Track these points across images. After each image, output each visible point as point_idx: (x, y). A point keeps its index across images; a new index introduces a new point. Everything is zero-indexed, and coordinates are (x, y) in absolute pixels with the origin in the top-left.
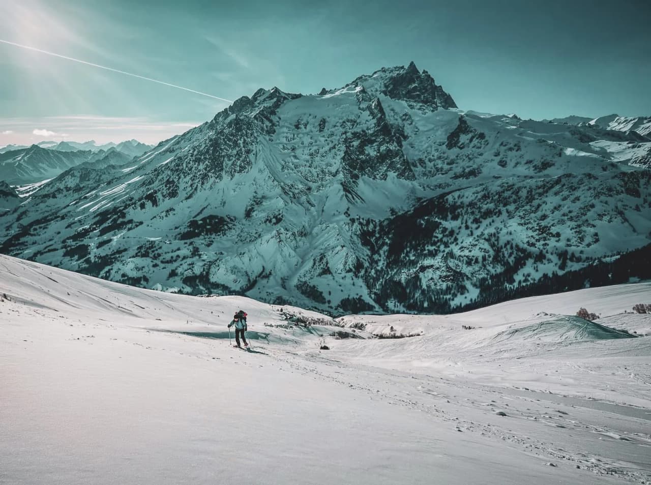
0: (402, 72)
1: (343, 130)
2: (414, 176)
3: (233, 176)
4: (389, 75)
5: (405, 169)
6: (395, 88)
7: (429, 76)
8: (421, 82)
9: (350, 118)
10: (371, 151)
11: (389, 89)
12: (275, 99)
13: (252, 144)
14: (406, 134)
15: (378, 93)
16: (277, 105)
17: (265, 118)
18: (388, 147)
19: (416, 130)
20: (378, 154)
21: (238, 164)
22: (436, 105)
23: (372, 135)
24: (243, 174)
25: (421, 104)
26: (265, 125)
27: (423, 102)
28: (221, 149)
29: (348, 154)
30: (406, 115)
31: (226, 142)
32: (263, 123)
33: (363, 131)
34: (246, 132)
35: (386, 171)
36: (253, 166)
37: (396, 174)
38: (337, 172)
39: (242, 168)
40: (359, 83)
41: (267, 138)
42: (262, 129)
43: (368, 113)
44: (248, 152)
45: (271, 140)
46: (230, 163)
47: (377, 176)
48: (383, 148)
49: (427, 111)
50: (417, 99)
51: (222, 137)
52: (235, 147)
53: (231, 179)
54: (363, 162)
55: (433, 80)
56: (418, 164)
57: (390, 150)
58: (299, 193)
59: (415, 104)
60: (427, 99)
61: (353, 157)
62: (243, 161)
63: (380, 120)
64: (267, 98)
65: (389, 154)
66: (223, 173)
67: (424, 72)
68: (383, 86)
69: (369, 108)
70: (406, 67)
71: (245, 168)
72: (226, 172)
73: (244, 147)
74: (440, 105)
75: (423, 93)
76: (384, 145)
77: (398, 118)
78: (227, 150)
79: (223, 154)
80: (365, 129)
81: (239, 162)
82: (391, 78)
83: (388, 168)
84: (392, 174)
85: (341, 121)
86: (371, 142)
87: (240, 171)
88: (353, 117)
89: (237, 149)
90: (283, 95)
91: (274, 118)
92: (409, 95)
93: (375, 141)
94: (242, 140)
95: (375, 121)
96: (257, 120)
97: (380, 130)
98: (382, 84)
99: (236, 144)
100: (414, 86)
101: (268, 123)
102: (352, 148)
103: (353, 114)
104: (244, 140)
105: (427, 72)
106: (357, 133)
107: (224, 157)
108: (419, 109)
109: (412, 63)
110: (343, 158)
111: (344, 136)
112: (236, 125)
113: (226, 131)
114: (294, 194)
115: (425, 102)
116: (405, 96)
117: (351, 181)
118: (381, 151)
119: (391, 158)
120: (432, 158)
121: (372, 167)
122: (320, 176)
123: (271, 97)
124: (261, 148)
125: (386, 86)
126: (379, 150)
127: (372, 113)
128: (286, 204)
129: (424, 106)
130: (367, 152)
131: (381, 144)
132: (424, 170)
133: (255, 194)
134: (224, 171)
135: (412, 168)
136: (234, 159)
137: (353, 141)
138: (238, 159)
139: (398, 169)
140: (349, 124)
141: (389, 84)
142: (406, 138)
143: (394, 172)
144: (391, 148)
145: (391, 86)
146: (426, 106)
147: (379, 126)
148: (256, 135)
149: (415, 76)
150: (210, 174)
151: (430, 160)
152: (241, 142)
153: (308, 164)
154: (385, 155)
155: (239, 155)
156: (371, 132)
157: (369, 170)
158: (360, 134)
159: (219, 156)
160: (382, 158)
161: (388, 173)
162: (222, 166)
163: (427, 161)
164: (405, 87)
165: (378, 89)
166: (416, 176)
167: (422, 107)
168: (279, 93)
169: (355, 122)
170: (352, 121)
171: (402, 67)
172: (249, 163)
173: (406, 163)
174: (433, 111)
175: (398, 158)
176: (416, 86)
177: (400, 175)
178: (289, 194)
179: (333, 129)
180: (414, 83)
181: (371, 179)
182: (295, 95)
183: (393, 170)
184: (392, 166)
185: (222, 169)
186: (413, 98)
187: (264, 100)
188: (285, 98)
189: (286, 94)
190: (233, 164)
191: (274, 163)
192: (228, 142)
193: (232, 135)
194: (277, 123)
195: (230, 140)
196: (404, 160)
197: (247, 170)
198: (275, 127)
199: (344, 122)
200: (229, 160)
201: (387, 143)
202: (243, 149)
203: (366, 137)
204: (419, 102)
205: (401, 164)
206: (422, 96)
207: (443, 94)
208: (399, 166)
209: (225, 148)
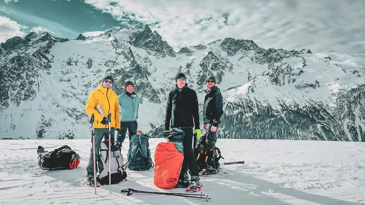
0: (140, 30)
1: (108, 68)
3: (18, 103)
5: (154, 95)
6: (137, 40)
7: (158, 35)
8: (154, 38)
9: (111, 60)
11: (133, 40)
12: (47, 42)
13: (33, 77)
14: (149, 72)
15: (126, 42)
16: (49, 46)
17: (41, 56)
18: (141, 81)
19: (155, 69)
21: (23, 93)
22: (164, 53)
23: (129, 72)
24: (28, 102)
25: (155, 52)
26: (42, 62)
27: (156, 50)
28: (5, 80)
30: (147, 58)
31: (9, 75)
32: (40, 60)
33: (122, 69)
34: (28, 67)
35: (142, 97)
36: (37, 95)
37: (149, 99)
39: (27, 97)
40: (111, 35)
41: (46, 71)
42: (41, 65)
43: (123, 56)
44: (31, 83)
45: (49, 74)
46: (15, 92)
49: (159, 57)
50: (152, 49)
51: (6, 71)
52: (18, 79)
53: (18, 105)
55: (161, 38)
56: (160, 92)
57: (143, 83)
58: (80, 115)
59: (151, 52)
60: (159, 49)
62: (27, 91)
63: (134, 62)
64: (40, 40)
65: (142, 86)
66: (9, 101)
67: (155, 32)
68: (128, 38)
69: (123, 53)
70: (143, 28)
71: (30, 96)
72: (12, 100)
73: (27, 79)
74: (167, 53)
75: (156, 45)
76: (138, 80)
77: (142, 60)
78: (11, 81)
79: (7, 84)
80: (123, 68)
81: (23, 91)
82: (134, 34)
83: (143, 94)
85: (105, 61)
86: (128, 77)
87: (25, 99)
88: (113, 59)
89: (21, 81)
90: (54, 39)
91: (49, 56)
92: (147, 46)
94: (25, 73)
95: (129, 62)
96: (36, 58)
97: (134, 69)
98: (128, 36)
99: (19, 76)
100: (149, 39)
101: (44, 60)
102: (116, 81)
103: (112, 57)
104: (27, 73)
105: (157, 32)
106: (118, 70)
107: (8, 87)
108: (154, 55)
109: (147, 25)
111: (109, 72)
112: (18, 61)
113: (10, 66)
114: (76, 116)
115: (158, 51)
116: (144, 46)
118: (136, 83)
119: (144, 88)
120: (168, 88)
123: (43, 39)
124: (42, 80)
125: (131, 39)
127: (126, 57)
128: (73, 124)
129: (157, 54)
131: (136, 78)
132: (165, 96)
133: (42, 118)
134: (9, 99)
135: (158, 95)
136: (18, 89)
137: (116, 76)
138: (23, 89)
139: (149, 96)
140: (110, 63)
141: (133, 37)
142: (149, 74)
143: (147, 98)
144: (143, 81)
146: (158, 53)
147: (133, 66)
148: (36, 69)
149: (149, 34)
151: (168, 90)
152: (24, 75)
153: (84, 93)
155: (23, 85)
156: (128, 70)
158: (120, 71)
159: (4, 86)
161: (143, 98)
162: (8, 95)
163: (165, 90)
164: (143, 40)
165: (126, 40)
166: (161, 101)
167: (156, 54)
168: (50, 37)
169: (115, 62)
170: (112, 62)
172: (33, 92)
173: (154, 91)
174: (163, 57)
175: (148, 88)
176: (151, 41)
177: (151, 100)
178: (73, 117)
179: (99, 67)
180: (149, 38)
182: (63, 39)
183: (146, 96)
184: (145, 94)
185: (8, 97)
186: (150, 48)
187: (37, 41)
188: (55, 41)
189: (55, 38)
190: (18, 93)
191: (55, 93)
192: (11, 75)
193: (15, 69)
194: (52, 60)
195: (13, 73)
196: (152, 89)
197: (31, 98)
198: (50, 63)
199: (107, 62)
200: (14, 90)
201: (141, 78)
202: (26, 81)
203: (125, 73)
204: (153, 51)
205: (151, 93)
206: (155, 47)
207: (168, 47)
208: (149, 94)
209: (9, 80)
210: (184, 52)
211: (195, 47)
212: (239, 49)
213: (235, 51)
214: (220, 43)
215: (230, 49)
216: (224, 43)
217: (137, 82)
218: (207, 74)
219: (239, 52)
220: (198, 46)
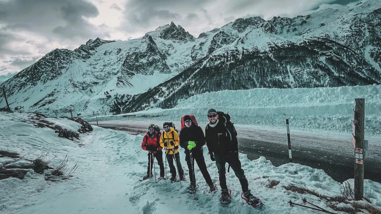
0: (168, 27)
2: (170, 71)
3: (45, 83)
4: (162, 29)
5: (164, 68)
6: (165, 35)
7: (181, 28)
8: (178, 30)
9: (135, 47)
10: (144, 61)
13: (66, 64)
14: (169, 53)
16: (96, 46)
17: (83, 51)
19: (176, 51)
20: (148, 62)
21: (51, 75)
22: (186, 40)
23: (144, 53)
24: (53, 81)
25: (179, 40)
26: (81, 54)
27: (179, 39)
28: (41, 68)
29: (127, 62)
30: (170, 45)
31: (46, 64)
33: (140, 51)
36: (62, 75)
37: (159, 71)
38: (118, 72)
39: (54, 77)
41: (82, 60)
42: (79, 56)
44: (62, 68)
45: (84, 62)
47: (148, 73)
48: (151, 59)
49: (181, 43)
51: (44, 61)
52: (52, 66)
54: (139, 66)
55: (184, 30)
56: (174, 66)
57: (154, 59)
59: (176, 41)
60: (181, 38)
61: (130, 63)
62: (56, 73)
63: (149, 45)
65: (154, 61)
66: (39, 82)
67: (179, 26)
68: (160, 34)
70: (170, 24)
72: (41, 81)
74: (188, 40)
75: (179, 35)
76: (151, 57)
77: (166, 47)
79: (43, 70)
81: (53, 74)
82: (164, 30)
83: (155, 68)
84: (156, 72)
86: (144, 56)
87: (52, 79)
89: (54, 67)
91: (92, 51)
92: (173, 37)
93: (146, 55)
94: (59, 61)
97: (148, 50)
99: (53, 64)
101: (84, 53)
102: (131, 60)
103: (137, 45)
104: (61, 62)
106: (136, 52)
107: (43, 72)
108: (178, 43)
109: (172, 22)
110: (123, 65)
111: (127, 54)
112: (55, 54)
113: (48, 58)
115: (181, 39)
116: (171, 37)
117: (127, 76)
119: (156, 63)
120: (182, 62)
121: (144, 69)
122: (106, 76)
123: (94, 42)
125: (161, 34)
126: (148, 59)
127: (147, 43)
130: (140, 61)
131: (149, 56)
132: (177, 68)
133: (53, 91)
135: (169, 67)
136: (49, 73)
138: (52, 72)
139: (160, 68)
140: (133, 49)
142: (169, 55)
144: (155, 58)
145: (164, 34)
146: (181, 41)
147: (148, 48)
149: (174, 28)
150: (28, 83)
151: (181, 64)
152: (57, 63)
153: (100, 70)
154: (152, 62)
155: (53, 70)
156: (144, 51)
157: (142, 71)
158: (138, 53)
159: (38, 72)
160: (150, 64)
161: (154, 71)
162: (40, 77)
163: (179, 64)
164: (170, 34)
165: (157, 36)
166: (172, 72)
168: (99, 40)
169: (137, 48)
171: (168, 25)
172: (60, 74)
173: (165, 65)
174: (185, 43)
175: (160, 63)
176: (175, 33)
177: (162, 71)
178: (79, 88)
180: (174, 31)
181: (144, 75)
182: (111, 41)
183: (157, 69)
184: (156, 67)
186: (175, 38)
188: (103, 43)
189: (104, 41)
190: (47, 76)
192: (48, 64)
193: (52, 59)
194: (93, 54)
195: (49, 62)
196: (163, 63)
197: (57, 78)
198: (90, 56)
201: (153, 55)
202: (58, 66)
203: (141, 54)
204: (178, 39)
205: (161, 66)
206: (179, 37)
207: (190, 35)
208: (160, 67)
209: (45, 67)
210: (202, 37)
211: (211, 31)
212: (247, 26)
213: (244, 28)
214: (232, 24)
215: (240, 27)
216: (235, 24)
217: (149, 60)
218: (216, 47)
219: (248, 28)
220: (213, 30)
